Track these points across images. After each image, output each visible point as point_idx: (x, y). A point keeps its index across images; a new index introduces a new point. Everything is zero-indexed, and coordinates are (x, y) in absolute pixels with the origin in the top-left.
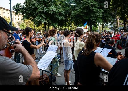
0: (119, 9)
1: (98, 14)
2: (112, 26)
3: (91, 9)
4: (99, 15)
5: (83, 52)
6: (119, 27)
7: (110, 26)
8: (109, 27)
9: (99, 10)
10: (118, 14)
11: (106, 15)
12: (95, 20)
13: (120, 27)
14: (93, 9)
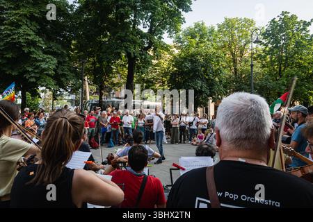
0: (89, 61)
1: (44, 66)
2: (73, 97)
3: (26, 50)
4: (47, 69)
5: (32, 173)
6: (88, 99)
7: (69, 96)
8: (67, 98)
9: (45, 56)
10: (88, 71)
11: (63, 71)
12: (38, 79)
13: (90, 98)
14: (30, 53)
